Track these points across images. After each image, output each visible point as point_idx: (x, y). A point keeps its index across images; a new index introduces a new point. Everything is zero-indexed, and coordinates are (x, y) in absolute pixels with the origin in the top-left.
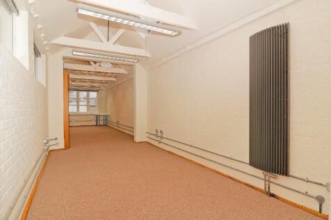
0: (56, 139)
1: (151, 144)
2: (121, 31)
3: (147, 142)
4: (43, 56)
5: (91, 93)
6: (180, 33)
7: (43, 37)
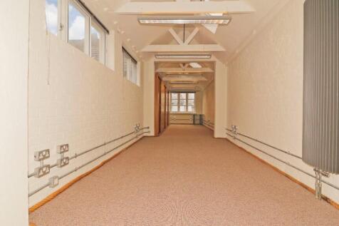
0: (148, 128)
1: (229, 141)
2: (197, 30)
3: (226, 139)
4: (139, 63)
5: (189, 94)
6: (230, 20)
7: (135, 48)
